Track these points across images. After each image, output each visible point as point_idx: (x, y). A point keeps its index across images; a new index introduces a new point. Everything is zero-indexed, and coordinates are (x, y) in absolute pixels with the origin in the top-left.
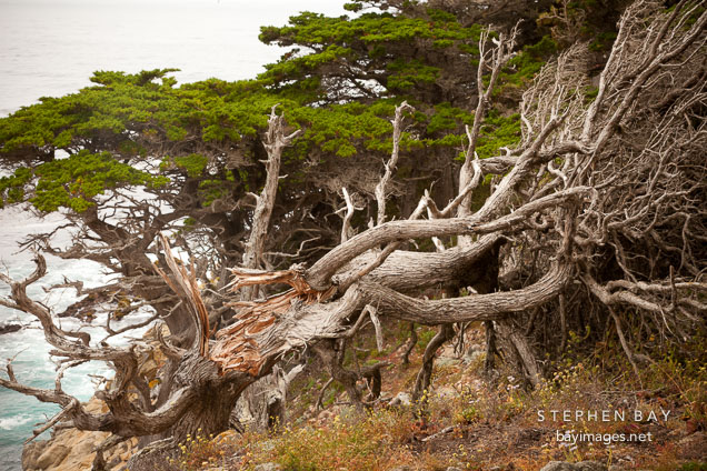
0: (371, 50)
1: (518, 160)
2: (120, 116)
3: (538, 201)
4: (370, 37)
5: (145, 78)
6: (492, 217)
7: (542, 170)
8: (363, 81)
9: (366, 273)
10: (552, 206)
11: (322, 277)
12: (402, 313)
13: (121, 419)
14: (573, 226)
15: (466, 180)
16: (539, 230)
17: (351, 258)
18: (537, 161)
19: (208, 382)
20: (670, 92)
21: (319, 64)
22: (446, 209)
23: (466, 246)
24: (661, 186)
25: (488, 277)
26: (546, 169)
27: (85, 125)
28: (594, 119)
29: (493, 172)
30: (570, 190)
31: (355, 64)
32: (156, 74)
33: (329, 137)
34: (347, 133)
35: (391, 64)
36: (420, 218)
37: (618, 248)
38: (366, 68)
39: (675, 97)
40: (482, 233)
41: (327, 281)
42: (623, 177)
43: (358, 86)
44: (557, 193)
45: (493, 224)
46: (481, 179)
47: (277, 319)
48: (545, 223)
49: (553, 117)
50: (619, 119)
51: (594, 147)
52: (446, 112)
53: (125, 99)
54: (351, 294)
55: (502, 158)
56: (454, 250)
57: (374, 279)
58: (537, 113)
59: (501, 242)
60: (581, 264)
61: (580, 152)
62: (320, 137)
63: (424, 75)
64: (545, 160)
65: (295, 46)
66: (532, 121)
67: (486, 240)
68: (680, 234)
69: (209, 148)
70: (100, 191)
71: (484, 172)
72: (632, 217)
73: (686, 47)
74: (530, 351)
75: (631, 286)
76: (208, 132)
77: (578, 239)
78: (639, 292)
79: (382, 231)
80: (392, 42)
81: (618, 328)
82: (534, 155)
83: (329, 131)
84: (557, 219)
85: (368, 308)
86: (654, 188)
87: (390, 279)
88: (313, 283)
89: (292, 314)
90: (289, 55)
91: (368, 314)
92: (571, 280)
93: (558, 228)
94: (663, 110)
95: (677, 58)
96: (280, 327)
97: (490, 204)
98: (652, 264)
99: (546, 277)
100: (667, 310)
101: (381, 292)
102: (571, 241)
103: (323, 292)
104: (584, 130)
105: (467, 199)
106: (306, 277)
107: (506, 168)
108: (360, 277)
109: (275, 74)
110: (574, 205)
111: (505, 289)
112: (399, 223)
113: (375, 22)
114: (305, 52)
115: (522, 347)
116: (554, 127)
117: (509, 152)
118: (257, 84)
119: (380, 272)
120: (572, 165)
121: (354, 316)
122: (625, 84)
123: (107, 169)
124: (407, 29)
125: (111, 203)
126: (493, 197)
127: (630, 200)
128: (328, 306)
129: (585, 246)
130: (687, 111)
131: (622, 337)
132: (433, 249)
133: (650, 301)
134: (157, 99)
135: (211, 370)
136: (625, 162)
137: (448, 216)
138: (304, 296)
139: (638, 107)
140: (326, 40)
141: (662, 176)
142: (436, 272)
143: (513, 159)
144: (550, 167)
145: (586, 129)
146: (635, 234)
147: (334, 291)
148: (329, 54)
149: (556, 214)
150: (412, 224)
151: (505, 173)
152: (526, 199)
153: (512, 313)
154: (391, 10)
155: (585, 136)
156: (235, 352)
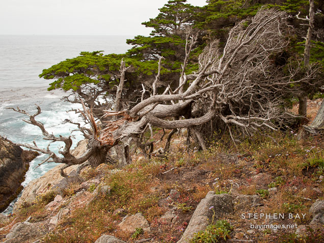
0: (157, 46)
1: (198, 75)
2: (87, 64)
3: (205, 89)
4: (157, 42)
5: (95, 53)
6: (189, 94)
7: (205, 79)
8: (155, 55)
9: (149, 111)
10: (209, 91)
11: (134, 113)
12: (160, 125)
13: (68, 160)
14: (216, 97)
15: (182, 82)
16: (205, 98)
17: (143, 107)
18: (204, 76)
19: (97, 147)
20: (245, 55)
21: (143, 49)
22: (175, 91)
23: (181, 103)
24: (244, 84)
25: (188, 113)
26: (207, 79)
27: (77, 66)
28: (222, 63)
29: (190, 79)
30: (215, 86)
31: (152, 50)
32: (97, 52)
33: (145, 70)
34: (150, 69)
35: (162, 50)
36: (166, 94)
37: (230, 105)
38: (156, 51)
39: (247, 56)
40: (186, 99)
41: (136, 114)
42: (231, 81)
43: (154, 56)
44: (211, 86)
45: (190, 96)
46: (186, 81)
47: (119, 127)
48: (207, 96)
49: (209, 61)
50: (230, 63)
51: (222, 71)
52: (177, 63)
53: (88, 59)
54: (143, 119)
55: (192, 75)
56: (177, 104)
57: (151, 113)
58: (204, 61)
59: (192, 102)
60: (218, 110)
61: (218, 73)
62: (142, 70)
63: (172, 53)
64: (206, 76)
65: (136, 45)
66: (202, 63)
67: (187, 101)
68: (249, 100)
69: (111, 73)
70: (81, 85)
71: (188, 79)
72: (235, 95)
73: (251, 40)
74: (201, 138)
75: (234, 117)
76: (111, 68)
77: (217, 102)
78: (237, 120)
79: (153, 98)
80: (162, 44)
81: (230, 131)
82: (203, 74)
83: (145, 68)
84: (210, 95)
85: (148, 124)
86: (242, 85)
87: (157, 114)
88: (131, 115)
89: (124, 125)
90: (134, 47)
91: (148, 126)
92: (215, 115)
93: (211, 98)
94: (244, 60)
95: (248, 43)
96: (120, 130)
97: (189, 89)
98: (240, 110)
99: (207, 114)
100: (247, 126)
101: (153, 118)
102: (215, 102)
103: (134, 118)
104: (219, 66)
105: (182, 88)
106: (128, 113)
107: (194, 78)
108: (147, 113)
109: (130, 53)
110: (216, 90)
111: (194, 118)
112: (159, 96)
113: (158, 38)
114: (139, 46)
115: (198, 136)
116: (210, 64)
117: (195, 73)
118: (125, 55)
119: (153, 111)
120: (215, 77)
121: (144, 126)
122: (232, 51)
123: (83, 78)
124: (167, 40)
125: (85, 88)
126: (190, 87)
127: (234, 89)
128: (136, 123)
129: (220, 104)
130: (251, 60)
131: (231, 134)
132: (171, 104)
133: (241, 123)
134: (97, 59)
135: (98, 144)
136: (232, 77)
137: (175, 93)
138: (128, 119)
139: (236, 59)
140: (145, 43)
141: (244, 81)
142: (171, 111)
143: (196, 75)
144: (208, 78)
145: (220, 66)
146: (236, 100)
147: (138, 118)
148: (145, 47)
149: (210, 93)
150: (164, 96)
151: (194, 80)
152: (200, 88)
153: (196, 126)
154: (163, 35)
155: (219, 68)
156: (106, 137)
